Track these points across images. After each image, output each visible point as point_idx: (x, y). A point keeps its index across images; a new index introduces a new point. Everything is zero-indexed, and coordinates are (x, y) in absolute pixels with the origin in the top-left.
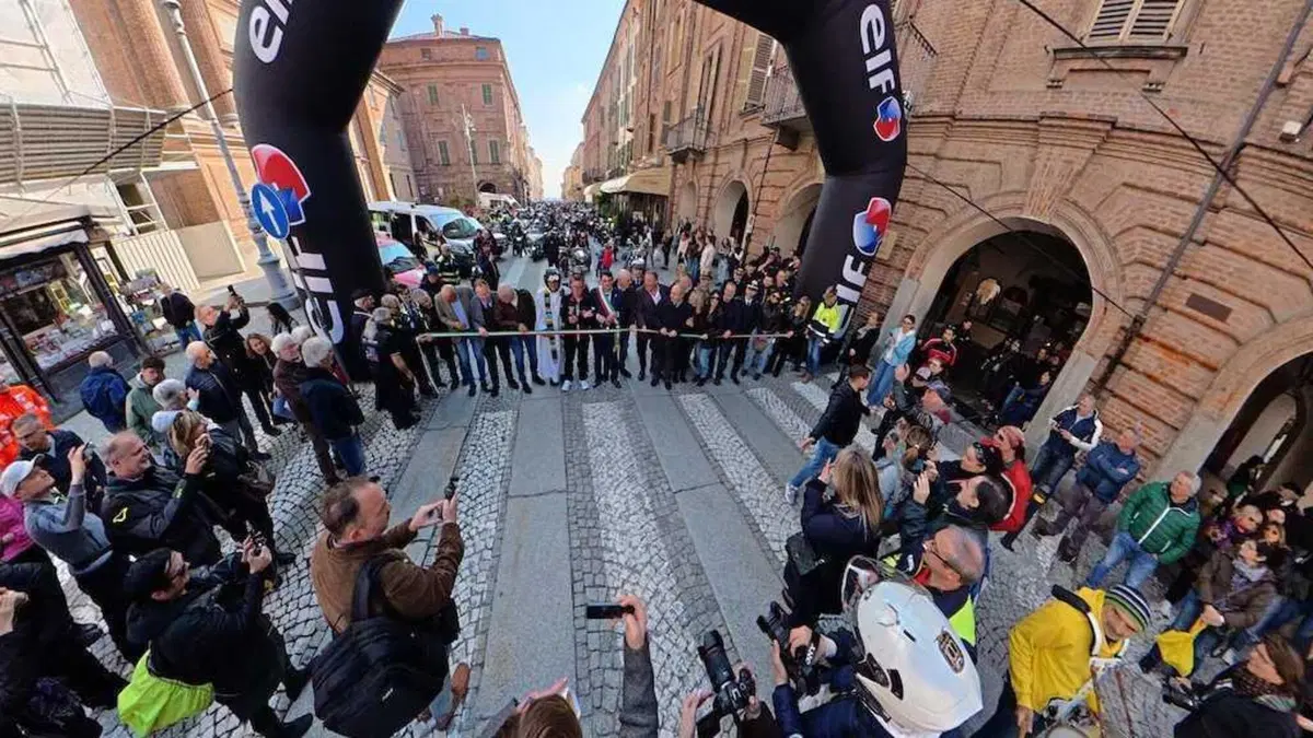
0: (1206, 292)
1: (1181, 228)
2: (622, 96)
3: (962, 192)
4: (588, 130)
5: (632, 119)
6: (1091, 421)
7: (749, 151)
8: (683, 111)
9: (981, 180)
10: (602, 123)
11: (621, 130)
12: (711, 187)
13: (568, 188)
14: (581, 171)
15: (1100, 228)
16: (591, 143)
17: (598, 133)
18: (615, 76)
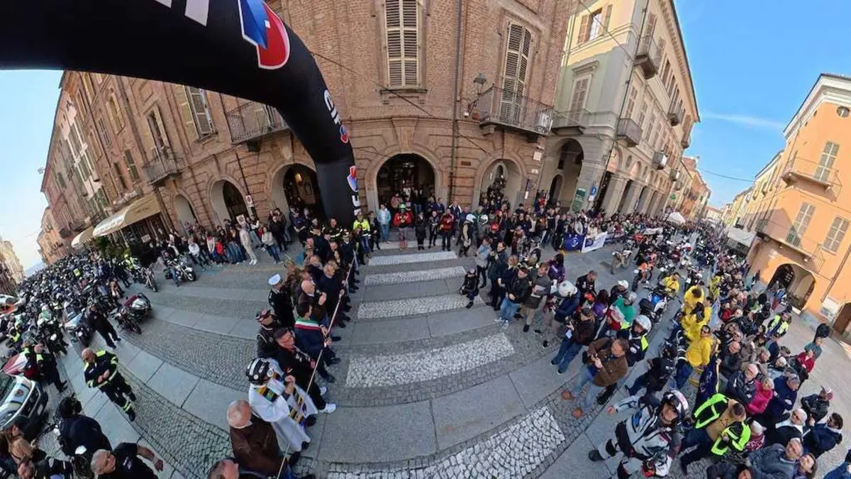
0: (464, 160)
1: (450, 144)
2: (77, 160)
3: (371, 150)
4: (50, 195)
5: (94, 173)
6: (457, 208)
7: (220, 161)
8: (144, 153)
9: (376, 143)
10: (64, 185)
11: (87, 184)
12: (199, 191)
13: (48, 250)
14: (56, 230)
15: (428, 150)
16: (58, 203)
17: (62, 195)
18: (64, 149)
